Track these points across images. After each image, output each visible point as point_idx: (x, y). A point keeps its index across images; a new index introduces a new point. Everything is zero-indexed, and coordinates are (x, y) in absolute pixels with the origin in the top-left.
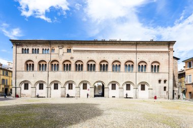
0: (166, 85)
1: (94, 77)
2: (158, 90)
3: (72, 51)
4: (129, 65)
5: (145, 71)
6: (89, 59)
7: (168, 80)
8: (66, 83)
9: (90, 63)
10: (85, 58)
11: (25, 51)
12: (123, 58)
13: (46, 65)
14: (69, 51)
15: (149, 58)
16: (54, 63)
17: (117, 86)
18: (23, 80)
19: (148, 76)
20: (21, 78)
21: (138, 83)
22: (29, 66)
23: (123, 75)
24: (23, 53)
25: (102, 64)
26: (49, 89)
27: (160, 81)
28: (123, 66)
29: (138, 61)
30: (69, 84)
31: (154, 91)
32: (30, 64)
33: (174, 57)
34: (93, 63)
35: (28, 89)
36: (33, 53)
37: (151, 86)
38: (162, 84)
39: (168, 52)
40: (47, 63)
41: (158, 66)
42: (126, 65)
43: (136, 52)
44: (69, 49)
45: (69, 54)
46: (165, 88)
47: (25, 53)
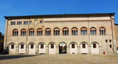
0: (111, 43)
1: (58, 40)
2: (105, 47)
3: (43, 22)
4: (84, 30)
5: (95, 34)
6: (55, 27)
7: (112, 40)
8: (39, 44)
9: (56, 30)
10: (52, 26)
11: (13, 23)
12: (79, 26)
13: (26, 32)
14: (41, 22)
15: (97, 25)
16: (31, 30)
17: (76, 46)
18: (11, 42)
19: (98, 38)
20: (10, 41)
21: (91, 43)
22: (15, 33)
23: (80, 37)
24: (11, 24)
25: (65, 30)
26: (27, 48)
27: (106, 41)
28: (79, 31)
29: (90, 27)
30: (41, 45)
31: (103, 48)
32: (16, 32)
33: (115, 24)
34: (58, 30)
35: (13, 48)
36: (18, 24)
37: (100, 44)
38: (109, 43)
39: (111, 21)
40: (27, 30)
41: (105, 30)
42: (82, 31)
43: (88, 21)
44: (41, 20)
45: (41, 24)
46: (111, 46)
47: (13, 24)
